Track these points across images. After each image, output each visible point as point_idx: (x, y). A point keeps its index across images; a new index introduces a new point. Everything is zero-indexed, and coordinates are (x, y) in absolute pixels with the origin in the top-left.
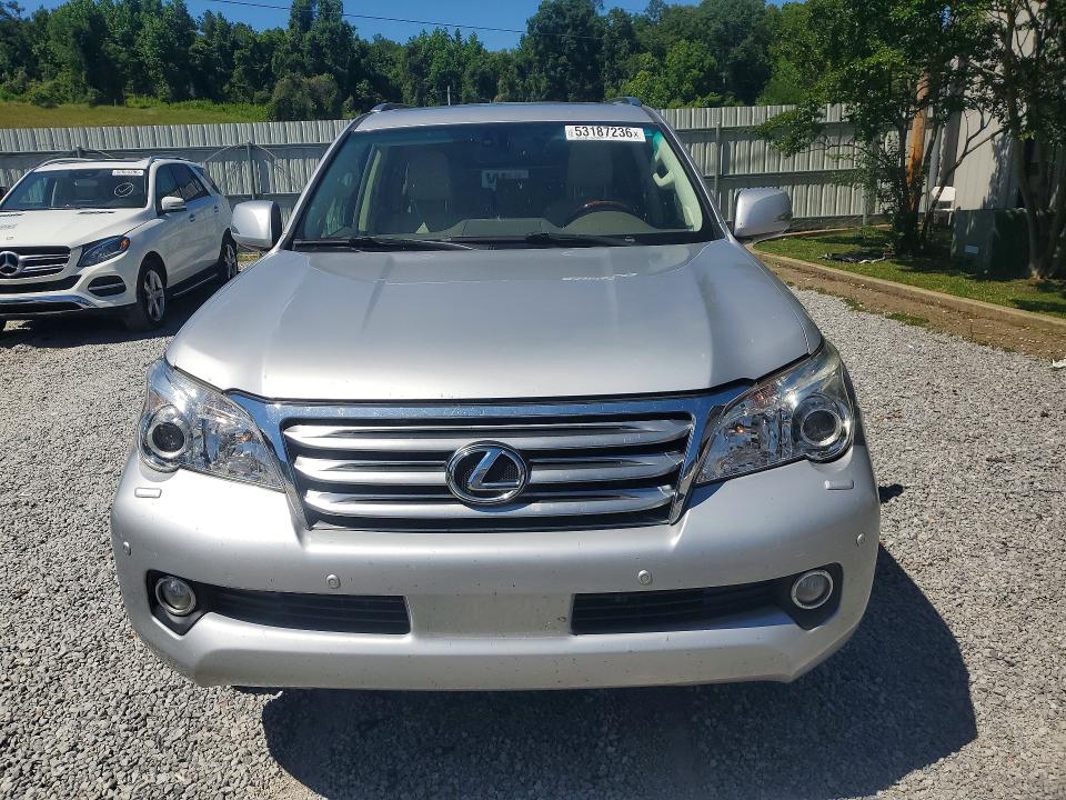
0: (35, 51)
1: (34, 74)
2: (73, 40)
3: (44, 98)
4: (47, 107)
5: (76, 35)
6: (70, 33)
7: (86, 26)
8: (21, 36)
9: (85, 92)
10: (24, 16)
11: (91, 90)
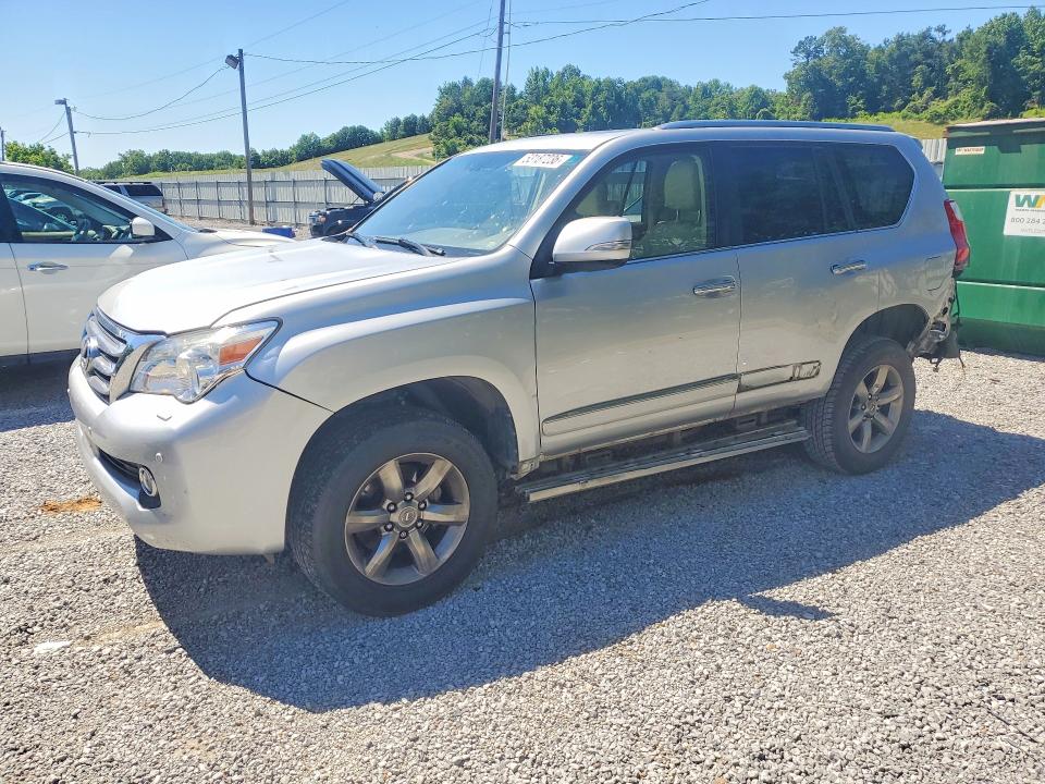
0: (949, 70)
1: (940, 94)
2: (984, 56)
3: (938, 116)
4: (938, 124)
5: (989, 51)
6: (984, 49)
7: (1002, 40)
8: (940, 58)
9: (982, 107)
10: (948, 37)
11: (988, 104)
